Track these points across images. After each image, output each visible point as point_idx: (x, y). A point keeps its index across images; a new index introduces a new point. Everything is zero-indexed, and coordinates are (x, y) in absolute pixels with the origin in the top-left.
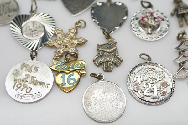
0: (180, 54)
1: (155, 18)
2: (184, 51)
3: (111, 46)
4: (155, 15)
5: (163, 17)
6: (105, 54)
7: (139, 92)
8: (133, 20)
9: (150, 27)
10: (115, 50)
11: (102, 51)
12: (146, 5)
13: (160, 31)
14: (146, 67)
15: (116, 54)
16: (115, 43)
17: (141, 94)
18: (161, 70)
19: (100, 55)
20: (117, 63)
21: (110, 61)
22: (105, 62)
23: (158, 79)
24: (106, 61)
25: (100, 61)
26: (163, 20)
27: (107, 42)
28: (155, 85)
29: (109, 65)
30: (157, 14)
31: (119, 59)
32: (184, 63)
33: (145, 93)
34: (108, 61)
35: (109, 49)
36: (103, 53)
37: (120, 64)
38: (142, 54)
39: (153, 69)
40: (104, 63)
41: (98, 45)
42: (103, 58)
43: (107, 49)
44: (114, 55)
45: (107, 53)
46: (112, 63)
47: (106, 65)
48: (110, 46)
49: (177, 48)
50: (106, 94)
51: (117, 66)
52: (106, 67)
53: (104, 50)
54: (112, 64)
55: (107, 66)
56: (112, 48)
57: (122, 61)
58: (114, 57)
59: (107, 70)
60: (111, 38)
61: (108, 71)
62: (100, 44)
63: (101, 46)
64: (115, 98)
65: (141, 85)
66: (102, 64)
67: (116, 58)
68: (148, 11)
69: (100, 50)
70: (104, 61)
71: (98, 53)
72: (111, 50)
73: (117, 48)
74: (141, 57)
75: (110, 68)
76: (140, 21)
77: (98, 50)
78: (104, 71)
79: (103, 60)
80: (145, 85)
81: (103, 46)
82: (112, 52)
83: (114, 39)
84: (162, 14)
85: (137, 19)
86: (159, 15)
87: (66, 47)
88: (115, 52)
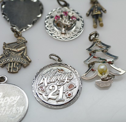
0: (90, 55)
1: (69, 17)
2: (94, 52)
3: (20, 45)
4: (70, 14)
5: (78, 17)
6: (12, 53)
7: (44, 95)
8: (48, 18)
9: (64, 27)
10: (24, 50)
11: (8, 51)
12: (62, 3)
14: (55, 68)
15: (24, 54)
16: (24, 43)
17: (45, 97)
18: (70, 71)
19: (6, 55)
21: (16, 61)
22: (11, 63)
23: (66, 81)
24: (11, 61)
25: (4, 61)
26: (78, 20)
27: (16, 41)
28: (62, 87)
29: (14, 66)
30: (73, 13)
31: (27, 59)
32: (93, 64)
33: (50, 96)
34: (14, 61)
35: (17, 49)
36: (10, 53)
38: (52, 55)
39: (62, 70)
40: (9, 63)
41: (5, 44)
42: (8, 59)
43: (14, 49)
44: (22, 55)
45: (14, 53)
46: (18, 63)
47: (10, 65)
48: (18, 45)
49: (89, 49)
50: (6, 98)
52: (10, 68)
53: (11, 49)
54: (18, 65)
55: (12, 67)
56: (20, 47)
58: (22, 57)
59: (12, 71)
61: (13, 73)
62: (7, 43)
63: (9, 44)
64: (15, 102)
65: (47, 88)
66: (7, 64)
67: (23, 58)
68: (64, 10)
69: (6, 49)
70: (9, 62)
71: (4, 52)
72: (19, 50)
73: (26, 48)
74: (51, 58)
75: (16, 69)
77: (4, 49)
78: (9, 72)
79: (8, 60)
80: (51, 88)
81: (10, 45)
82: (20, 52)
83: (24, 38)
84: (77, 13)
85: (52, 17)
88: (23, 52)
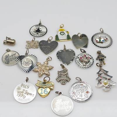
0: (99, 76)
1: (87, 58)
2: (101, 74)
4: (87, 56)
5: (91, 57)
6: (62, 76)
8: (77, 58)
9: (85, 62)
10: (67, 74)
12: (83, 51)
13: (90, 64)
16: (67, 70)
19: (59, 76)
20: (68, 80)
21: (64, 79)
24: (62, 79)
25: (59, 79)
26: (91, 59)
27: (63, 70)
30: (88, 56)
31: (69, 78)
32: (101, 80)
35: (64, 73)
37: (70, 80)
41: (58, 71)
44: (67, 76)
47: (62, 81)
49: (98, 73)
51: (68, 82)
52: (62, 82)
53: (61, 74)
54: (65, 81)
56: (65, 73)
57: (70, 79)
60: (65, 68)
61: (64, 84)
62: (59, 71)
63: (60, 72)
68: (84, 54)
72: (65, 74)
76: (79, 59)
77: (58, 74)
78: (62, 84)
82: (65, 75)
84: (90, 56)
85: (78, 58)
86: (89, 56)
87: (44, 71)
